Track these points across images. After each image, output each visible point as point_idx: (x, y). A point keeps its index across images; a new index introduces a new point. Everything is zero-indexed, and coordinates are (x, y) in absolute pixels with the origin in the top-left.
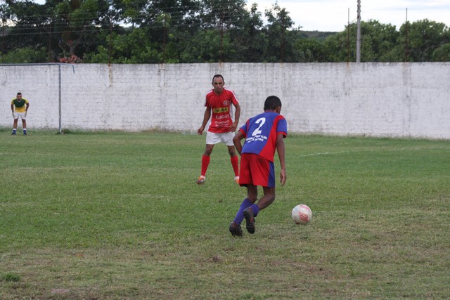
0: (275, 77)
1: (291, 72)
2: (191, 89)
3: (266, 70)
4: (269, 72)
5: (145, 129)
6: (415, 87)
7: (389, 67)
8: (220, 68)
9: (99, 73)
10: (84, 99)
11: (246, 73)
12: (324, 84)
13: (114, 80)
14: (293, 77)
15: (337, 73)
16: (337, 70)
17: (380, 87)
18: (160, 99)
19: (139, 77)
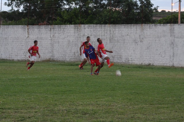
0: (106, 32)
1: (114, 30)
2: (66, 39)
3: (101, 28)
4: (103, 29)
5: (44, 59)
6: (176, 38)
7: (163, 26)
8: (79, 27)
9: (23, 30)
10: (16, 44)
11: (92, 30)
12: (130, 36)
13: (30, 34)
14: (115, 32)
15: (137, 30)
16: (136, 28)
17: (158, 38)
18: (51, 44)
19: (41, 32)
